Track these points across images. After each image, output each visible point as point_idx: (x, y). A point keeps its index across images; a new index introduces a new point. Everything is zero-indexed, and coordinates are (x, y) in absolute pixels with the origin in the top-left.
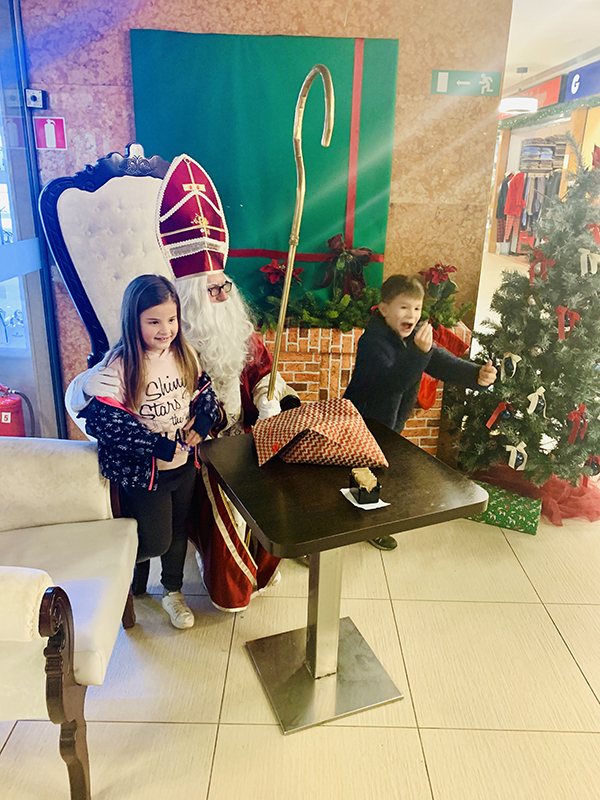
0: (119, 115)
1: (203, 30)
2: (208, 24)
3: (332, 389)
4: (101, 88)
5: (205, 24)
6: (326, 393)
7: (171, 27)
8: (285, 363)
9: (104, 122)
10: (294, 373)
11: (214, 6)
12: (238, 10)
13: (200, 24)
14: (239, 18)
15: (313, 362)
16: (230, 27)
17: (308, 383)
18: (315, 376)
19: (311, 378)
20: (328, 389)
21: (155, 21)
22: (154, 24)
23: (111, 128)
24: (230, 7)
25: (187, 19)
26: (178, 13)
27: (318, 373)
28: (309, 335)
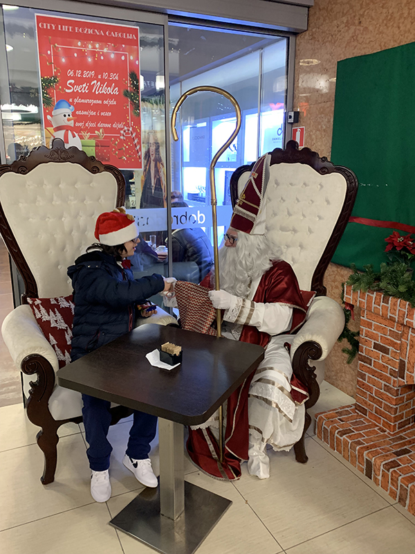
0: (329, 121)
1: (381, 48)
2: (385, 43)
3: (409, 363)
4: (323, 104)
5: (383, 44)
6: (405, 365)
7: (363, 53)
8: (373, 322)
9: (322, 127)
10: (380, 334)
11: (390, 28)
12: (406, 26)
13: (380, 46)
14: (405, 32)
15: (395, 330)
16: (398, 42)
17: (390, 348)
18: (396, 343)
19: (394, 344)
20: (406, 361)
21: (354, 51)
22: (353, 53)
23: (324, 130)
24: (401, 25)
25: (372, 44)
26: (368, 42)
27: (399, 342)
28: (390, 302)
